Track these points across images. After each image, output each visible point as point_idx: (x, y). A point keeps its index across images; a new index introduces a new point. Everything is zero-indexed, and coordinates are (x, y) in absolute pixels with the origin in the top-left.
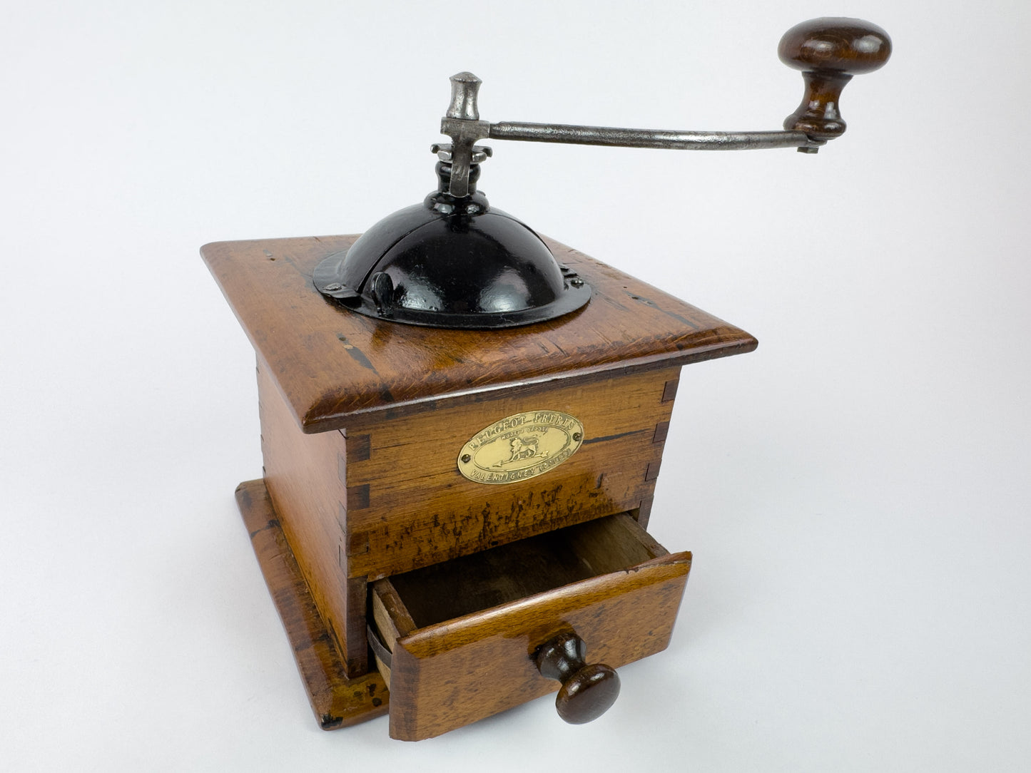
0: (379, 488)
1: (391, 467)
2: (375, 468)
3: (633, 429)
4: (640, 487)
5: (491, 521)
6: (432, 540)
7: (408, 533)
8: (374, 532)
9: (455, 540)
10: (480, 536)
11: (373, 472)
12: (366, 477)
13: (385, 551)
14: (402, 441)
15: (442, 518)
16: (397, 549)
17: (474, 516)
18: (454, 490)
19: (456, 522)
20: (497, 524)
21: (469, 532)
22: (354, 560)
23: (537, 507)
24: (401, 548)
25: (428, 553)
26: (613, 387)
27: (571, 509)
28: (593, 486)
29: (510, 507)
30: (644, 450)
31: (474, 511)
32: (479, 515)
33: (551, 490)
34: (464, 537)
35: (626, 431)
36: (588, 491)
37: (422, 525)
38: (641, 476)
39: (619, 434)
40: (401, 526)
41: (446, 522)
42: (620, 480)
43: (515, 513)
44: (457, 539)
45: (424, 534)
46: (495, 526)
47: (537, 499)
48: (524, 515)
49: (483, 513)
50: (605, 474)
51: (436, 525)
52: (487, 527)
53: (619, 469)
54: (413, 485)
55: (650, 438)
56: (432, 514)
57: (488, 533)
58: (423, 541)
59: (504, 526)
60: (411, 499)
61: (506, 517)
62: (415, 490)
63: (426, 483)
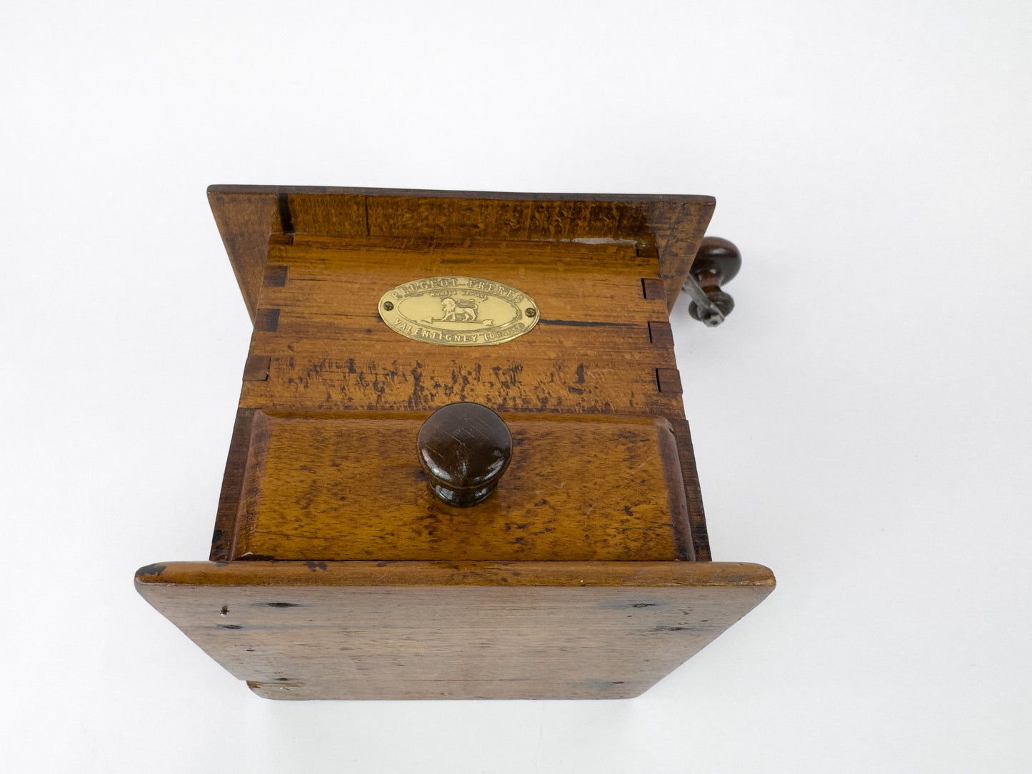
0: (289, 314)
1: (305, 297)
2: (288, 295)
3: (611, 320)
5: (424, 385)
6: (346, 388)
7: (317, 371)
8: (278, 359)
9: (375, 396)
10: (410, 402)
11: (285, 299)
12: (278, 302)
13: (287, 385)
14: (318, 277)
15: (357, 364)
16: (301, 387)
17: (401, 373)
18: (375, 337)
19: (376, 374)
20: (434, 392)
21: (395, 392)
22: (249, 386)
23: (489, 385)
24: (306, 387)
25: (339, 403)
26: (566, 271)
27: (545, 401)
28: (571, 378)
29: (450, 375)
30: (640, 349)
31: (401, 367)
32: (408, 373)
33: (506, 367)
34: (388, 396)
35: (601, 320)
36: (565, 383)
37: (334, 365)
38: (650, 382)
39: (590, 321)
40: (310, 361)
41: (365, 371)
42: (613, 379)
43: (457, 384)
44: (379, 396)
45: (337, 378)
46: (431, 394)
47: (487, 374)
48: (472, 390)
49: (414, 372)
50: (585, 366)
51: (352, 370)
52: (420, 393)
53: (608, 365)
54: (327, 320)
55: (644, 336)
56: (347, 356)
57: (422, 400)
58: (334, 386)
59: (444, 396)
60: (324, 334)
61: (446, 387)
62: (330, 325)
63: (342, 321)
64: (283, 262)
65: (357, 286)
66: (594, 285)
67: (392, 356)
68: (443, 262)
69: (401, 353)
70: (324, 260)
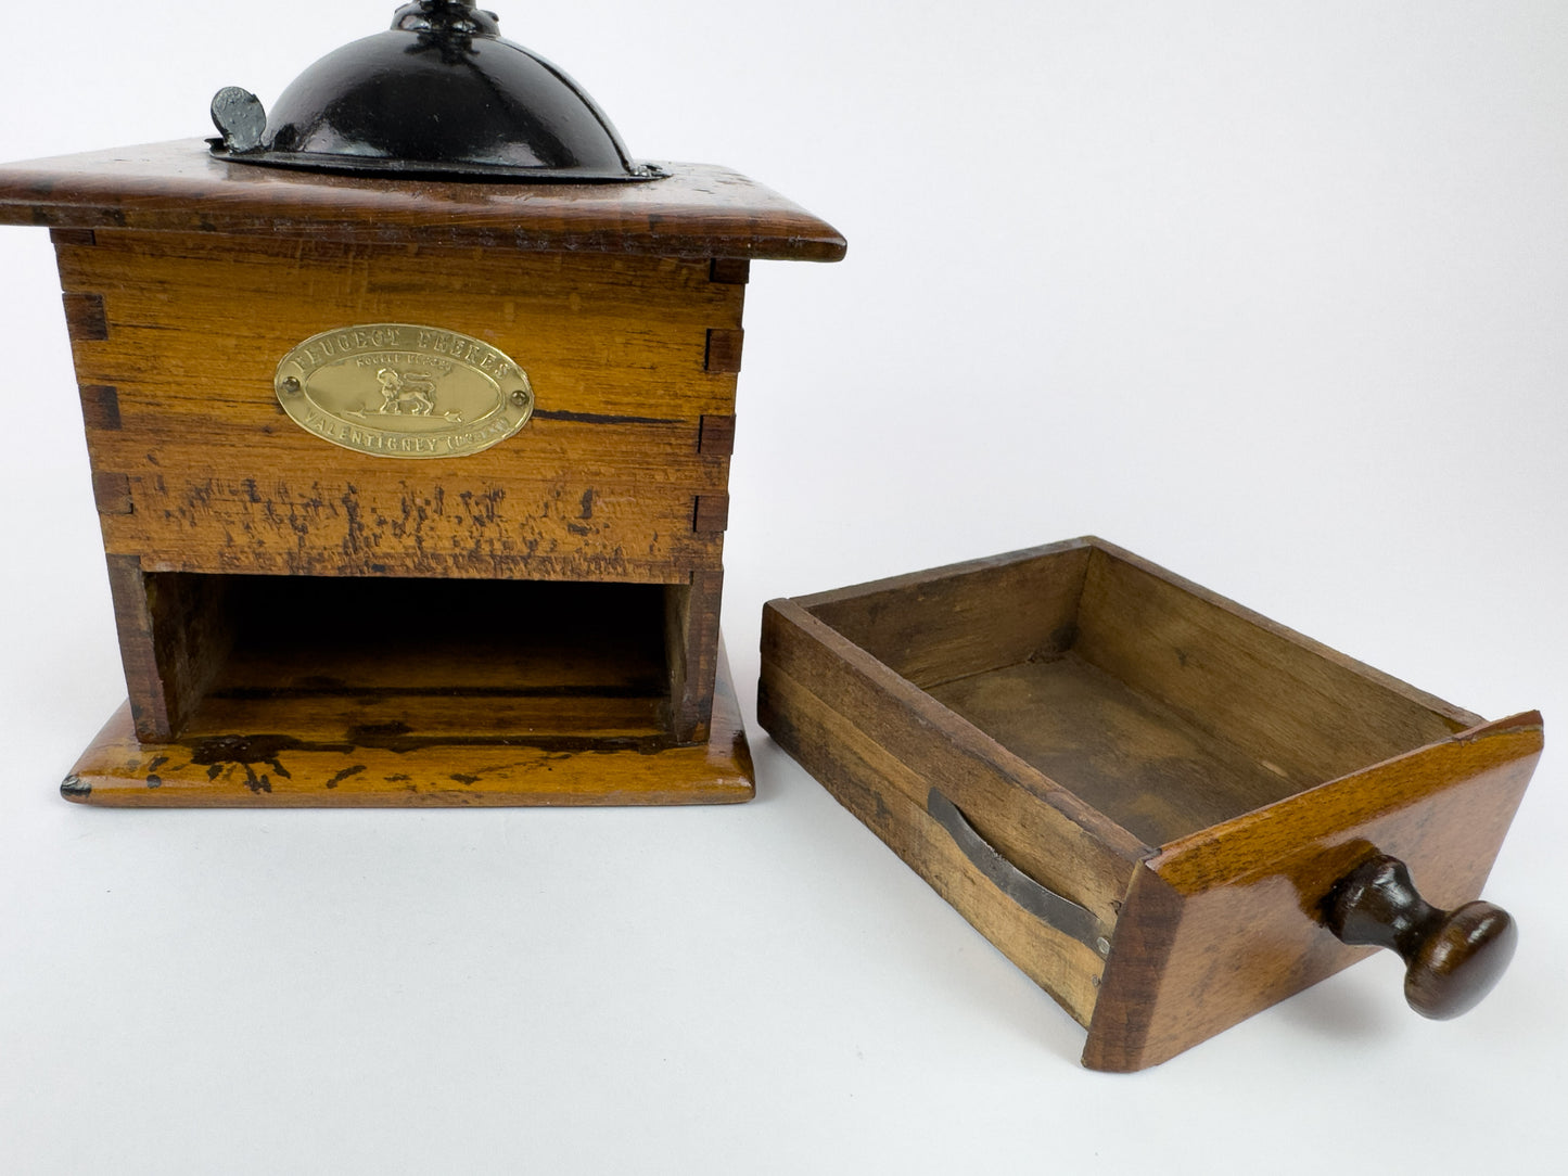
0: (132, 398)
1: (150, 364)
2: (122, 359)
3: (645, 413)
4: (686, 542)
5: (363, 521)
6: (251, 525)
7: (203, 499)
8: (139, 480)
9: (296, 538)
10: (345, 546)
11: (118, 366)
12: (107, 371)
13: (164, 521)
14: (163, 322)
15: (262, 488)
16: (186, 524)
17: (326, 503)
18: (277, 440)
19: (292, 504)
20: (378, 531)
21: (322, 532)
22: (110, 521)
23: (456, 521)
24: (193, 524)
25: (246, 549)
26: (583, 312)
27: (533, 545)
28: (573, 511)
29: (400, 504)
30: (680, 463)
31: (326, 493)
32: (337, 503)
33: (480, 493)
34: (313, 538)
35: (629, 412)
36: (564, 517)
37: (227, 492)
38: (683, 517)
39: (613, 414)
40: (188, 482)
41: (273, 499)
42: (633, 513)
43: (410, 519)
44: (301, 538)
45: (235, 510)
46: (374, 535)
47: (453, 504)
48: (432, 529)
49: (345, 501)
50: (596, 492)
51: (255, 500)
52: (358, 532)
53: (628, 491)
54: (196, 410)
55: (690, 442)
56: (243, 475)
57: (362, 545)
58: (233, 523)
59: (393, 539)
60: (198, 436)
61: (395, 524)
62: (203, 420)
63: (220, 412)
64: (91, 284)
65: (232, 342)
66: (627, 344)
67: (310, 474)
68: (373, 289)
69: (323, 470)
70: (162, 282)
